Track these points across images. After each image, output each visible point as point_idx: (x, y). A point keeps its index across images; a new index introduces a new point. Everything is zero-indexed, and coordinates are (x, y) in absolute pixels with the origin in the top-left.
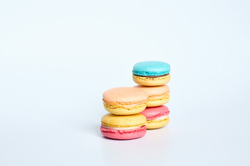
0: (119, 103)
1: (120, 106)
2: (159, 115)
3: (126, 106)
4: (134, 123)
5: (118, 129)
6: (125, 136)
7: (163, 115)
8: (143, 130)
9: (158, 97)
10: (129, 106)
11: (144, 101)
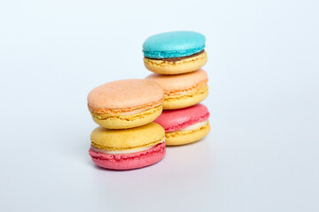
0: (111, 110)
1: (113, 114)
2: (189, 123)
3: (123, 115)
4: (138, 142)
5: (113, 153)
6: (124, 164)
7: (196, 121)
8: (158, 152)
9: (185, 93)
10: (127, 115)
11: (154, 103)
